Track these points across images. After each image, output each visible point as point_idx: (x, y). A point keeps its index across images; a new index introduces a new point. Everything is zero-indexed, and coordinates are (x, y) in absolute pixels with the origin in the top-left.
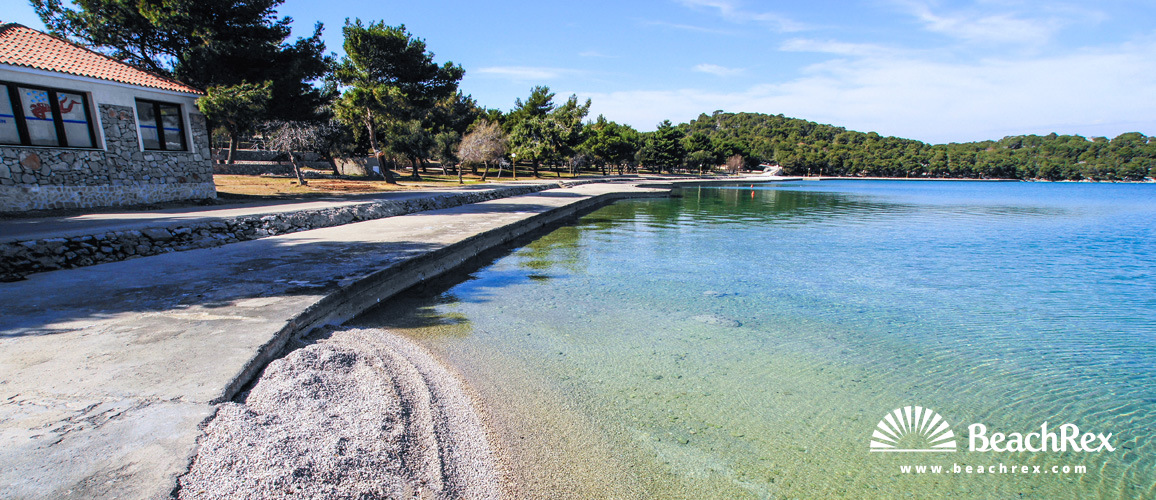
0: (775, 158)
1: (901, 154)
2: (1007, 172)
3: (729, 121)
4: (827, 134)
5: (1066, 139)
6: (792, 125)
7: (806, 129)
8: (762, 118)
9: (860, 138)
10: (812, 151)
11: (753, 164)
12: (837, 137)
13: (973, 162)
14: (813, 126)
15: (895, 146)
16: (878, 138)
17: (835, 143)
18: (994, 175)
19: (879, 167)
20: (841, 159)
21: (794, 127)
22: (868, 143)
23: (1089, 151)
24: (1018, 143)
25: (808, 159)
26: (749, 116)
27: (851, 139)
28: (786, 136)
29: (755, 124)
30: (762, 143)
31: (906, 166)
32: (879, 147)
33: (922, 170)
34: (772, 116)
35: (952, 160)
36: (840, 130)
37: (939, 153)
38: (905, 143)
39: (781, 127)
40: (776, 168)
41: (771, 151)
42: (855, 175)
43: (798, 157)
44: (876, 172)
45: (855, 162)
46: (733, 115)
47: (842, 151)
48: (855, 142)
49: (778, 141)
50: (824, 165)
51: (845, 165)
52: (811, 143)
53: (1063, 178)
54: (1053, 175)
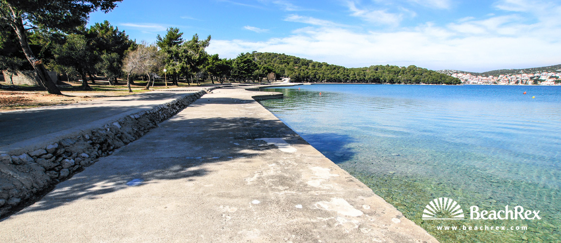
0: (286, 74)
1: (338, 73)
2: (377, 81)
3: (261, 56)
4: (307, 63)
5: (393, 67)
6: (290, 59)
7: (297, 61)
8: (276, 55)
9: (320, 65)
10: (302, 71)
11: (278, 77)
12: (310, 64)
13: (365, 76)
14: (299, 59)
15: (335, 69)
16: (328, 65)
17: (310, 67)
18: (372, 81)
19: (331, 78)
20: (315, 75)
21: (291, 60)
22: (324, 67)
23: (401, 72)
24: (376, 68)
25: (302, 74)
26: (270, 54)
27: (317, 65)
28: (288, 64)
29: (273, 58)
30: (279, 67)
31: (342, 77)
32: (329, 69)
33: (347, 79)
34: (280, 54)
35: (358, 75)
36: (311, 61)
37: (352, 73)
38: (339, 68)
39: (285, 59)
40: (287, 79)
41: (284, 71)
42: (321, 82)
43: (297, 73)
44: (330, 80)
45: (321, 75)
46: (262, 53)
47: (314, 71)
48: (319, 67)
49: (286, 66)
50: (308, 77)
51: (317, 77)
52: (300, 67)
53: (395, 83)
54: (392, 82)
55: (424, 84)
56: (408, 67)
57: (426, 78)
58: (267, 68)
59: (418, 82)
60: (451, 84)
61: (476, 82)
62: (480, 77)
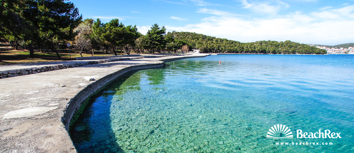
0: (196, 47)
1: (235, 46)
2: (264, 52)
3: (178, 34)
4: (211, 39)
5: (273, 42)
6: (199, 36)
7: (204, 37)
8: (189, 34)
9: (222, 40)
10: (208, 44)
11: (191, 49)
12: (214, 40)
13: (255, 48)
14: (205, 36)
15: (233, 43)
16: (227, 41)
17: (214, 42)
18: (260, 52)
19: (231, 50)
20: (219, 47)
21: (200, 36)
22: (224, 42)
23: (280, 45)
24: (261, 43)
25: (208, 47)
26: (185, 33)
27: (219, 40)
28: (198, 39)
29: (187, 35)
30: (191, 41)
31: (238, 49)
32: (228, 43)
33: (243, 51)
34: (192, 33)
35: (250, 48)
36: (214, 38)
37: (245, 46)
38: (236, 42)
39: (195, 36)
40: (198, 51)
41: (195, 44)
42: (223, 53)
43: (205, 46)
44: (230, 51)
45: (223, 48)
46: (179, 32)
47: (218, 44)
48: (221, 41)
49: (196, 41)
50: (213, 49)
51: (220, 49)
52: (207, 42)
53: (276, 53)
54: (274, 52)
55: (299, 54)
56: (285, 42)
57: (301, 50)
58: (182, 42)
59: (294, 52)
60: (320, 54)
61: (331, 52)
62: (333, 49)
